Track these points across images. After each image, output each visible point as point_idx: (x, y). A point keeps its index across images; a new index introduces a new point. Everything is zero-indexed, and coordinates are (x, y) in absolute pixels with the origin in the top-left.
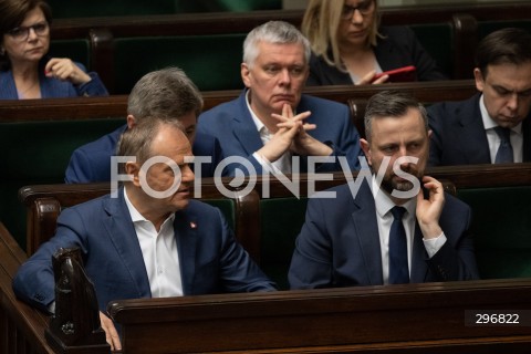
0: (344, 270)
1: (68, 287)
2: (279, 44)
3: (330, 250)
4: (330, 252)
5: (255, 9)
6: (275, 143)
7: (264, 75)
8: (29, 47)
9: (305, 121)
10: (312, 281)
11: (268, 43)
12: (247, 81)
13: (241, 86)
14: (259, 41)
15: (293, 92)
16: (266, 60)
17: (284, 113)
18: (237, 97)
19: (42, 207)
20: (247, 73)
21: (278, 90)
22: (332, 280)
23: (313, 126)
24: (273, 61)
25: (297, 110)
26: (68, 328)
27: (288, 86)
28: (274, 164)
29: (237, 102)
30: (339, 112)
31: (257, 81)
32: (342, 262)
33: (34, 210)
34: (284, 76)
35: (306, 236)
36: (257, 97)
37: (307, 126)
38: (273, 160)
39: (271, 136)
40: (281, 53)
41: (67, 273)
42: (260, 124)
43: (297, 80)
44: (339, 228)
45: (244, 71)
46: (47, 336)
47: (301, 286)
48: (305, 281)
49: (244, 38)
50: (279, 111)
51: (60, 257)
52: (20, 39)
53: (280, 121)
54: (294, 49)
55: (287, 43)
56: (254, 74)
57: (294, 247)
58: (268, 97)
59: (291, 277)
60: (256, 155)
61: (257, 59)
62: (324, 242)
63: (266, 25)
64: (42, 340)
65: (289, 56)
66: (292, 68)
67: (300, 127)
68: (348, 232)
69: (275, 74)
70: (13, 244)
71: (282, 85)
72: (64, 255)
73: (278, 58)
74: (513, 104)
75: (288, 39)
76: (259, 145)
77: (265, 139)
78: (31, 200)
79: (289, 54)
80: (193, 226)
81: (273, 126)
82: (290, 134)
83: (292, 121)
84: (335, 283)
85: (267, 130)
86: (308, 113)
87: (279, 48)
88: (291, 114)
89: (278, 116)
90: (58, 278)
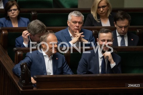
0: (90, 70)
1: (24, 72)
2: (76, 17)
3: (87, 65)
4: (87, 66)
5: (71, 8)
6: (75, 39)
7: (73, 24)
8: (12, 14)
9: (82, 35)
10: (83, 72)
11: (74, 16)
12: (69, 25)
13: (67, 26)
14: (72, 16)
15: (79, 28)
16: (73, 20)
17: (77, 33)
18: (66, 28)
19: (18, 53)
20: (69, 23)
21: (76, 28)
22: (87, 72)
23: (84, 36)
24: (75, 21)
25: (80, 32)
26: (24, 81)
27: (78, 27)
28: (74, 45)
29: (66, 29)
30: (90, 33)
31: (71, 25)
32: (90, 68)
33: (17, 53)
34: (77, 24)
35: (81, 61)
36: (71, 29)
37: (82, 36)
38: (74, 43)
39: (74, 38)
40: (77, 19)
41: (24, 69)
42: (71, 35)
43: (80, 25)
44: (90, 60)
45: (68, 22)
46: (18, 83)
47: (80, 73)
48: (81, 72)
49: (68, 14)
50: (76, 32)
51: (22, 65)
52: (10, 13)
53: (76, 35)
54: (80, 18)
55: (78, 17)
56: (70, 23)
57: (78, 64)
58: (73, 29)
59: (78, 71)
60: (70, 42)
61: (71, 20)
62: (86, 63)
63: (74, 12)
64: (17, 84)
65: (79, 20)
66: (79, 23)
67: (80, 36)
68: (92, 61)
69: (75, 24)
70: (11, 61)
71: (77, 26)
72: (23, 64)
73: (76, 20)
74: (123, 30)
75: (79, 16)
76: (71, 40)
77: (72, 38)
78: (16, 51)
79: (79, 19)
80: (57, 59)
81: (74, 36)
82: (78, 37)
83: (79, 34)
84: (88, 73)
85: (73, 36)
86: (83, 33)
87: (77, 18)
88: (79, 33)
89: (75, 33)
90: (22, 69)
